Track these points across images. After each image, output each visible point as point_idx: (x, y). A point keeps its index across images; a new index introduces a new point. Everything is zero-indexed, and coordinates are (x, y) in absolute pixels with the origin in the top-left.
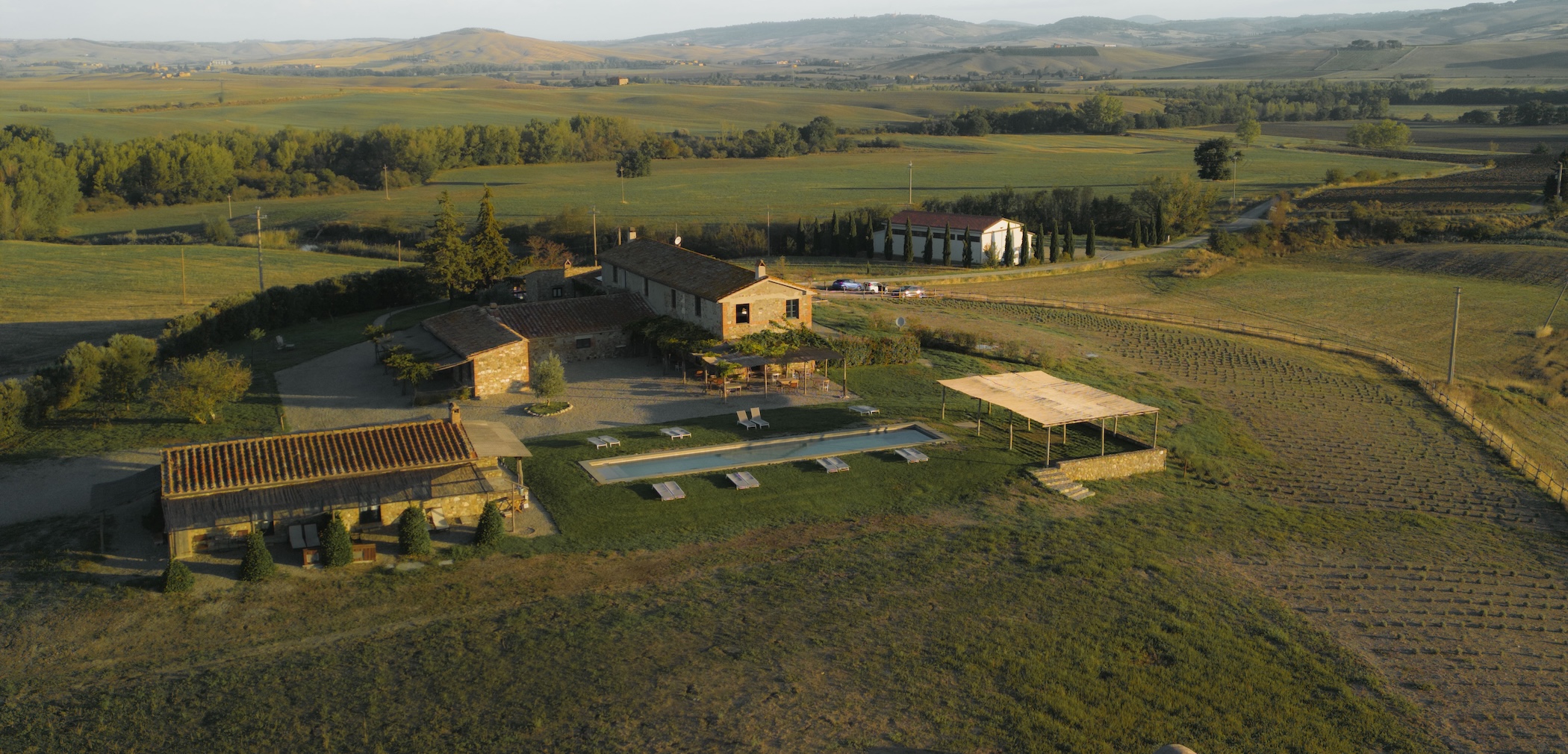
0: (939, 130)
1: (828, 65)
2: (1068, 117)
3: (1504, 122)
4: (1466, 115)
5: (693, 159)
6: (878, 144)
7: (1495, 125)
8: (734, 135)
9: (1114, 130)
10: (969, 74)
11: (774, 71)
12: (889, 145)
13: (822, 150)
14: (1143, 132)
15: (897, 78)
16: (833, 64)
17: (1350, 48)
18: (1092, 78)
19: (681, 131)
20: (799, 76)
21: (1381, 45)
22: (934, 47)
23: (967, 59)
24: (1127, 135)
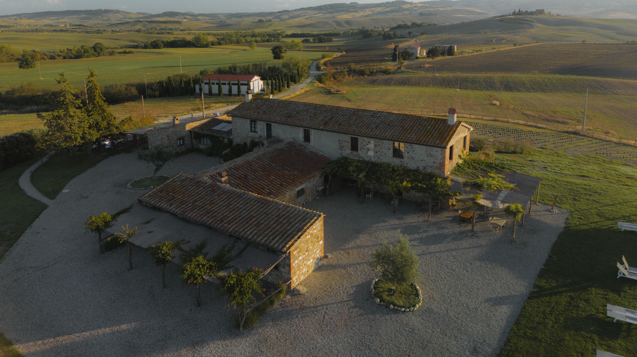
0: (146, 47)
1: (82, 26)
2: (189, 42)
3: (314, 42)
4: (304, 40)
5: (48, 60)
6: (125, 52)
7: (312, 43)
8: (62, 51)
9: (206, 46)
10: (139, 29)
11: (61, 28)
12: (129, 53)
13: (103, 55)
14: (215, 46)
15: (112, 30)
16: (84, 26)
17: (258, 22)
18: (183, 31)
19: (35, 49)
20: (72, 30)
21: (266, 21)
22: (120, 20)
23: (136, 24)
24: (211, 48)
